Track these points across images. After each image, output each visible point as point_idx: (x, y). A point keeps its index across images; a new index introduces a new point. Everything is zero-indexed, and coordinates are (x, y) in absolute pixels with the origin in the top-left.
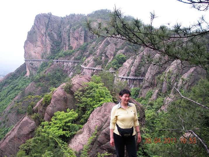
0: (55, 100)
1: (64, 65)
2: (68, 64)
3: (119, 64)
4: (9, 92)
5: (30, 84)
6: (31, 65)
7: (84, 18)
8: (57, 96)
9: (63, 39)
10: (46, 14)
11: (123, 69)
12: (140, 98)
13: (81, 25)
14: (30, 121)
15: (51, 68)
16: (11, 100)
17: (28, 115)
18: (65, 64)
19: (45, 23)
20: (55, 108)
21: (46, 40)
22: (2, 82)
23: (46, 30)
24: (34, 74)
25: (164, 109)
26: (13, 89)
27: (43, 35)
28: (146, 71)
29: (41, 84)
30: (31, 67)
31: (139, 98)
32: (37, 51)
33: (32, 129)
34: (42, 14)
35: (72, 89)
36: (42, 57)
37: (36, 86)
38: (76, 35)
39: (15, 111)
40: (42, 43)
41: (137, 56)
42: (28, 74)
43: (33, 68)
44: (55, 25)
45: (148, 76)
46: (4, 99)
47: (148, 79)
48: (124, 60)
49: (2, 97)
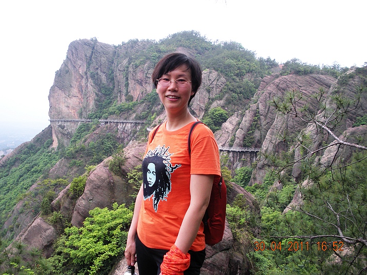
0: (93, 186)
1: (118, 129)
2: (126, 126)
3: (215, 125)
4: (21, 176)
5: (58, 163)
6: (60, 129)
7: (154, 47)
8: (95, 179)
9: (116, 83)
10: (88, 41)
11: (222, 134)
12: (253, 185)
13: (148, 59)
14: (44, 226)
15: (94, 134)
16: (24, 191)
17: (43, 215)
18: (120, 126)
19: (86, 56)
20: (91, 201)
21: (87, 86)
22: (11, 159)
23: (88, 68)
24: (66, 145)
25: (296, 206)
26: (28, 171)
27: (83, 77)
28: (263, 137)
29: (78, 161)
30: (61, 133)
31: (251, 186)
32: (71, 105)
33: (49, 240)
34: (80, 40)
35: (123, 167)
36: (81, 115)
37: (68, 165)
38: (139, 76)
39: (30, 210)
40: (81, 90)
41: (247, 111)
42: (55, 145)
43: (64, 134)
44: (103, 59)
45: (266, 145)
46: (13, 188)
47: (266, 151)
48: (223, 119)
49: (9, 185)
